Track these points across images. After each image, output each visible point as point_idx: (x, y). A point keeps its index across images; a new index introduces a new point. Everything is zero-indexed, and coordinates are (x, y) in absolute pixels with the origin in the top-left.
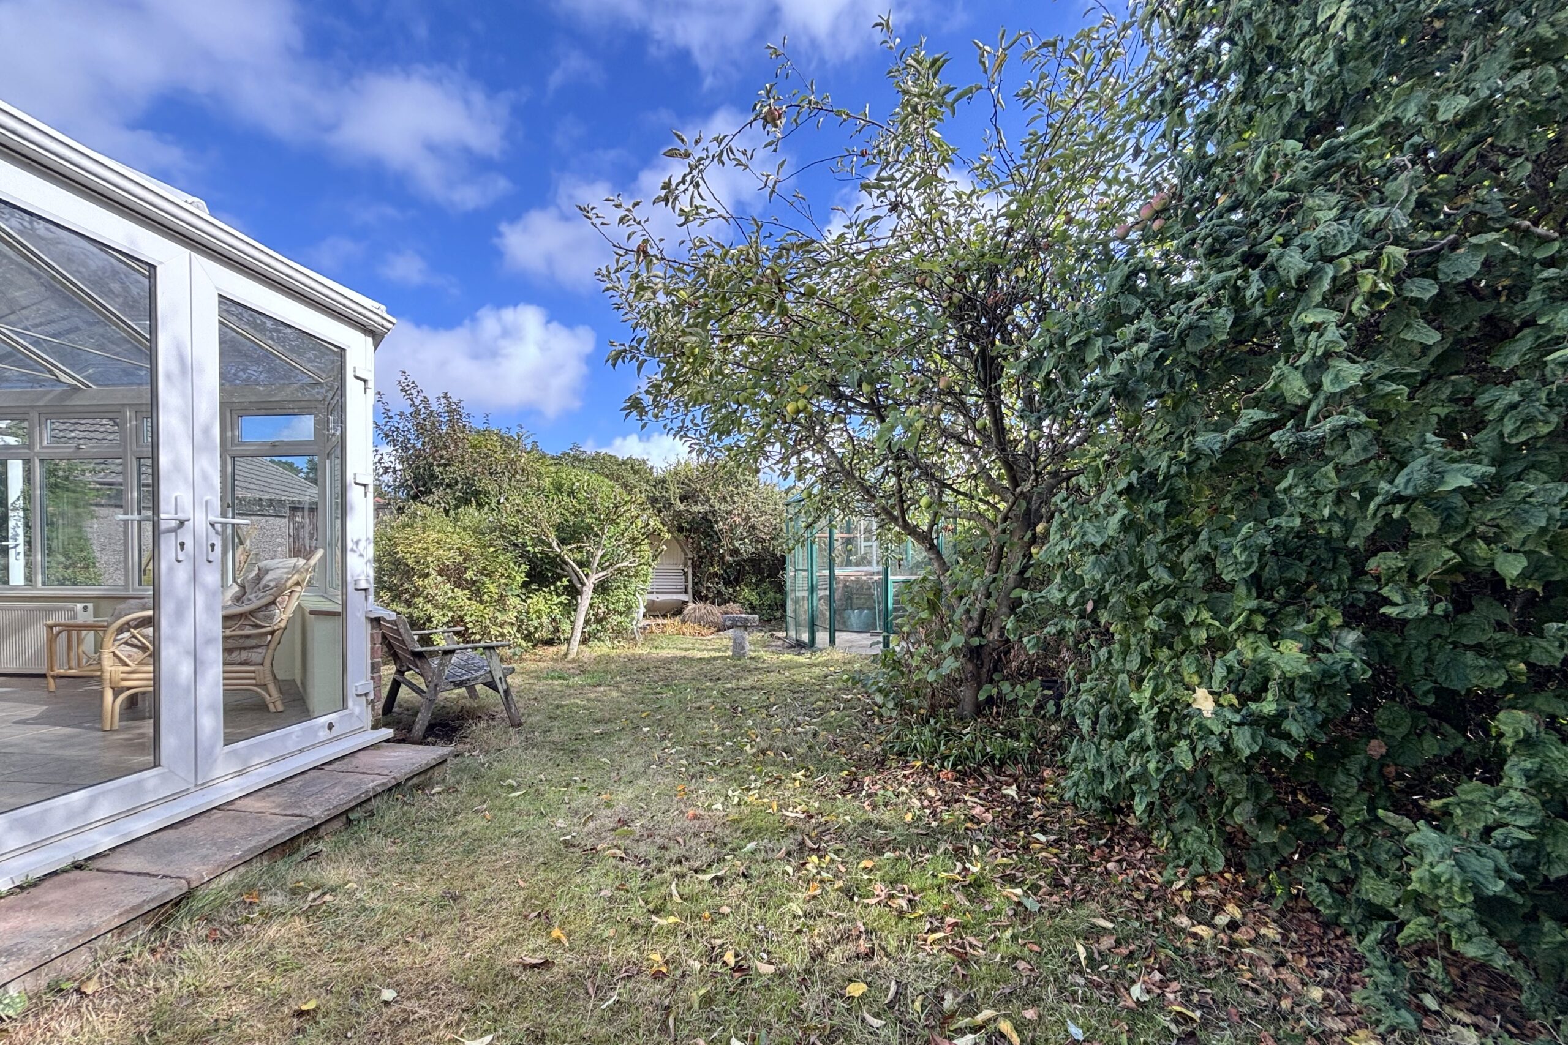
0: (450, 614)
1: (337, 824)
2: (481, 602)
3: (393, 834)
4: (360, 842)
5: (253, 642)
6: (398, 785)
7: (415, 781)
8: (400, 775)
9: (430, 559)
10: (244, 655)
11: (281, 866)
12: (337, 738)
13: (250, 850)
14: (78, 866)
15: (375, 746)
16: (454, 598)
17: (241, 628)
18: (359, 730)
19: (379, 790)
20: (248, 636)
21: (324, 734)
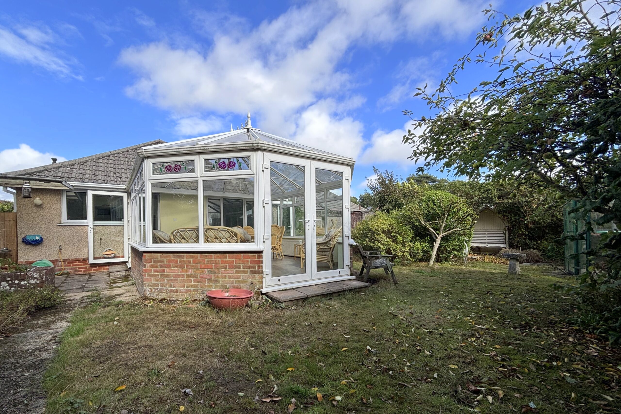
0: (386, 247)
1: (337, 295)
2: (397, 243)
3: (348, 300)
4: (340, 300)
5: (327, 250)
6: (352, 289)
7: (357, 290)
8: (353, 287)
9: (380, 229)
10: (325, 253)
11: (324, 299)
12: (341, 276)
13: (318, 293)
14: (293, 289)
15: (350, 280)
16: (387, 242)
17: (324, 246)
18: (347, 275)
19: (347, 289)
20: (326, 249)
21: (338, 274)
